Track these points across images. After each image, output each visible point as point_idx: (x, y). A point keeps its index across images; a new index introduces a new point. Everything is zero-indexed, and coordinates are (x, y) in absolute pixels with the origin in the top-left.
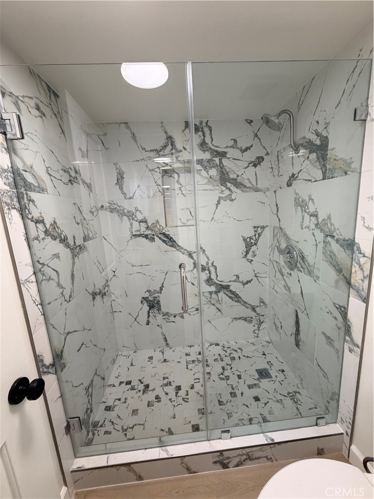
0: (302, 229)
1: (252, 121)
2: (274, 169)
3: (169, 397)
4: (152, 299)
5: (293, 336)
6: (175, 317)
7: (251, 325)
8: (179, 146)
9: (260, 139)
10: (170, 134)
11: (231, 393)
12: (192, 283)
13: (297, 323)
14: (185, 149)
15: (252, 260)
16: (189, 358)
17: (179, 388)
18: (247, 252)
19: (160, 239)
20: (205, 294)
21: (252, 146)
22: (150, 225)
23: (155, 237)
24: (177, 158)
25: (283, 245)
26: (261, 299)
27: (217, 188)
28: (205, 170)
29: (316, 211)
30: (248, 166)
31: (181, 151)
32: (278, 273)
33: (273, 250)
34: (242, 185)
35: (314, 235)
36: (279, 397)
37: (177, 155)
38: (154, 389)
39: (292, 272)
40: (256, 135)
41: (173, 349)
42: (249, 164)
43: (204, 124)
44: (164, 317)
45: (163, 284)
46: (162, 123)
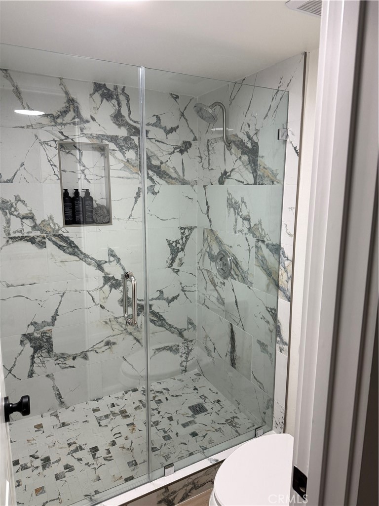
0: (236, 232)
1: (177, 97)
2: (203, 159)
3: (84, 462)
4: (39, 336)
5: (229, 355)
6: (74, 358)
7: (178, 355)
8: (85, 114)
9: (187, 120)
10: (73, 96)
11: (164, 437)
12: (101, 306)
13: (233, 338)
14: (94, 119)
15: (178, 270)
16: (98, 414)
17: (95, 450)
18: (173, 260)
19: (55, 243)
20: (119, 320)
21: (178, 127)
22: (38, 222)
23: (47, 240)
24: (82, 130)
25: (216, 251)
26: (189, 319)
27: (137, 176)
28: (120, 151)
29: (249, 215)
30: (174, 152)
31: (87, 122)
32: (209, 283)
33: (203, 256)
34: (167, 174)
35: (247, 239)
36: (218, 426)
37: (82, 126)
38: (59, 460)
39: (225, 281)
40: (182, 115)
41: (71, 408)
42: (175, 149)
43: (120, 91)
44: (58, 362)
45: (57, 311)
46: (61, 79)
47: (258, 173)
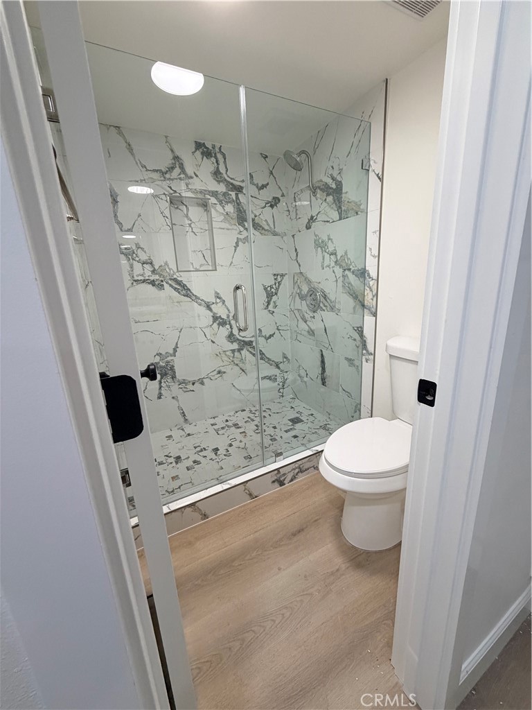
0: (323, 269)
1: (267, 157)
2: (291, 211)
3: (208, 458)
4: (164, 364)
5: (320, 376)
6: (193, 384)
7: (276, 383)
8: (190, 171)
9: (275, 178)
10: (178, 153)
11: (271, 440)
12: (212, 341)
13: (323, 362)
14: (197, 176)
15: (273, 312)
16: (216, 427)
18: (269, 303)
19: (171, 285)
20: (228, 353)
21: (268, 184)
22: (157, 267)
23: (164, 283)
24: (187, 185)
25: (305, 289)
26: (284, 354)
27: (235, 227)
28: (220, 204)
29: (335, 250)
30: (265, 206)
31: (192, 178)
32: (300, 320)
33: (294, 298)
34: (261, 226)
35: (334, 272)
37: (187, 181)
38: (189, 457)
39: (315, 314)
40: (271, 173)
41: (194, 424)
42: (266, 204)
43: (217, 150)
44: (181, 386)
45: (177, 344)
46: (166, 137)
47: (343, 208)
